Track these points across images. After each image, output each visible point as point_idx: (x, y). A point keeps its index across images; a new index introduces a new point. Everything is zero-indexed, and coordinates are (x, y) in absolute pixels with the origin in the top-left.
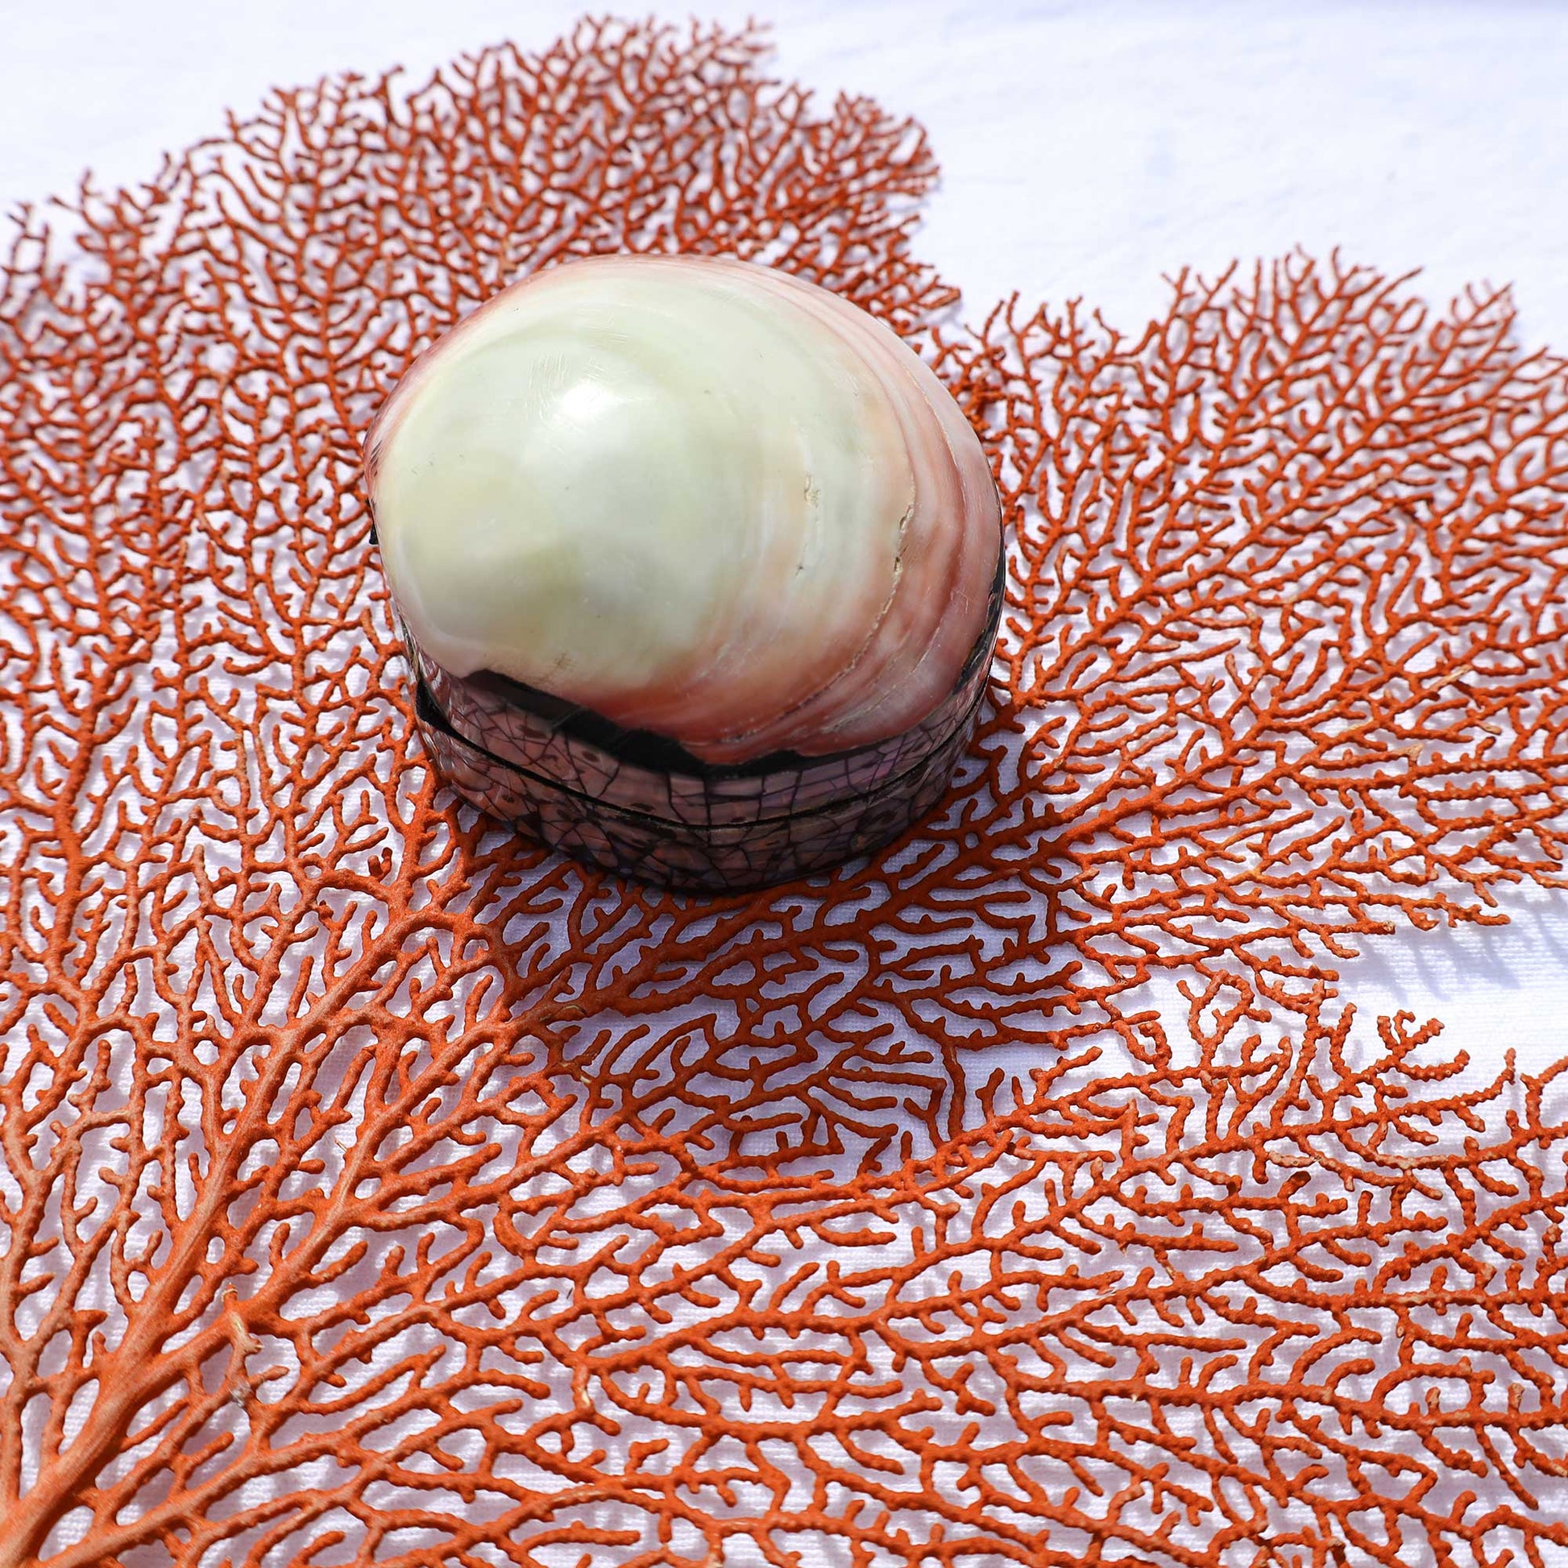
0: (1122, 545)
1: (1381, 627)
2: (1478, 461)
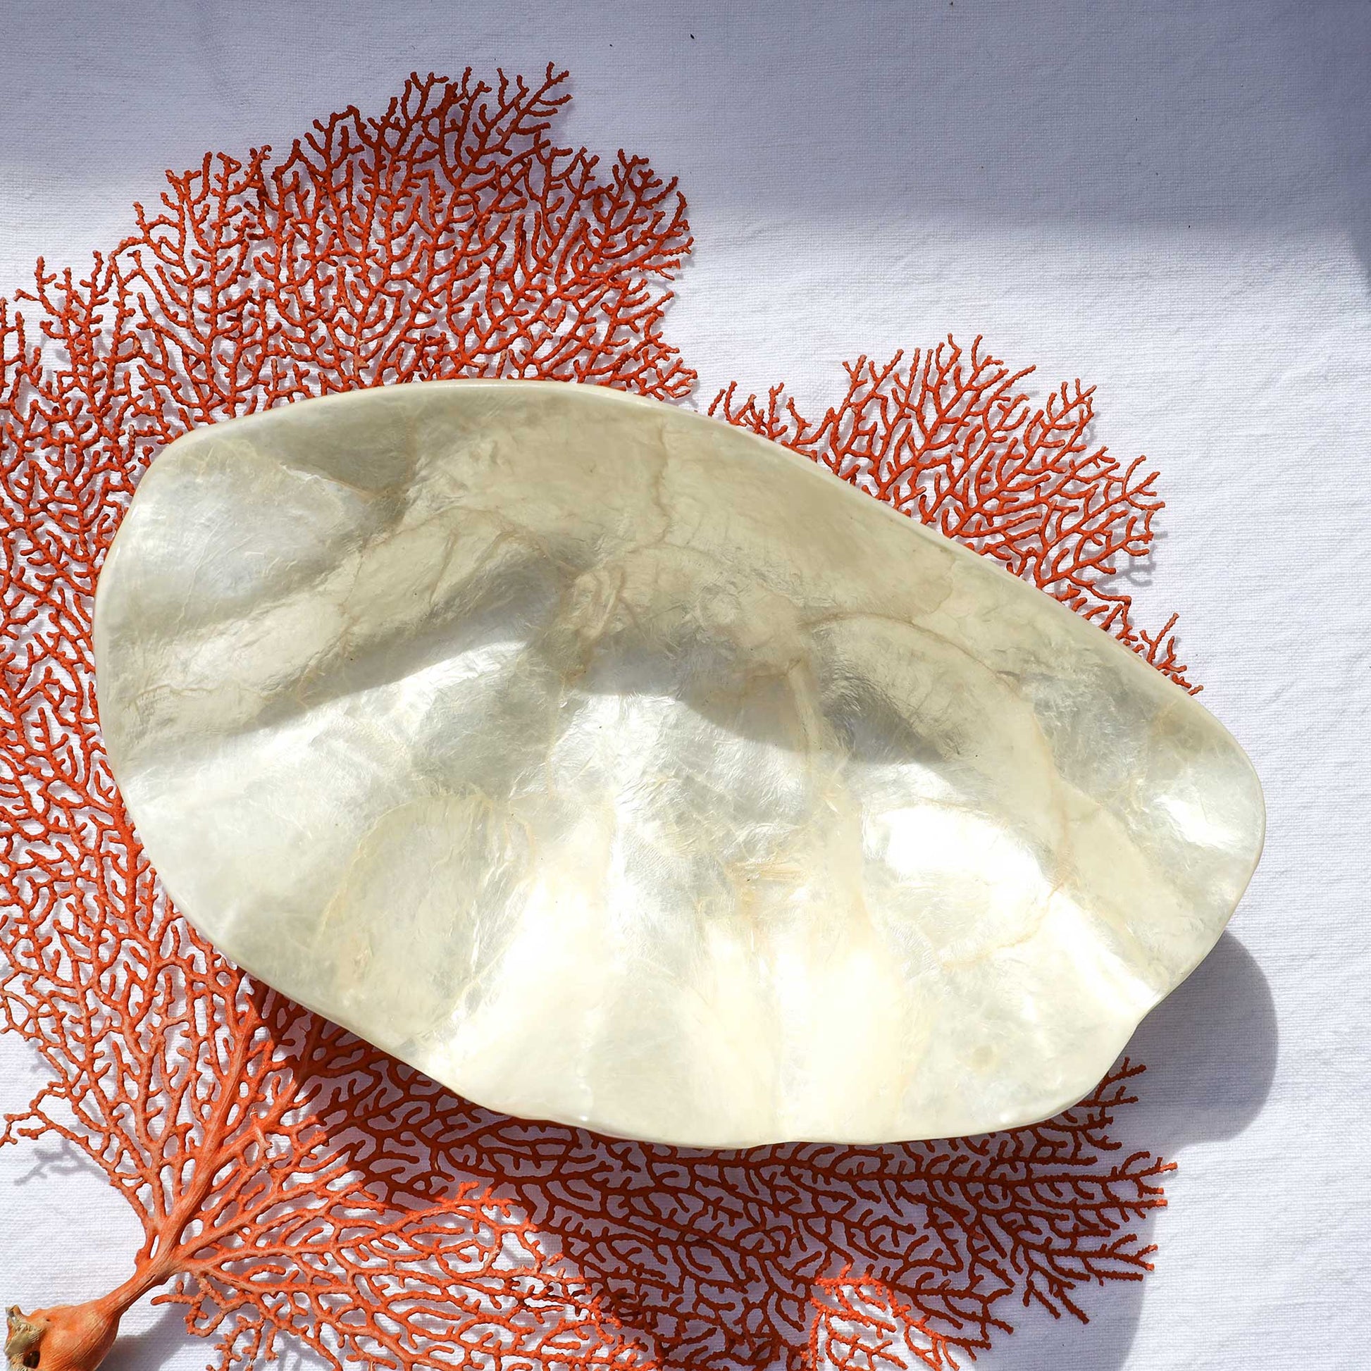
2: (1030, 553)
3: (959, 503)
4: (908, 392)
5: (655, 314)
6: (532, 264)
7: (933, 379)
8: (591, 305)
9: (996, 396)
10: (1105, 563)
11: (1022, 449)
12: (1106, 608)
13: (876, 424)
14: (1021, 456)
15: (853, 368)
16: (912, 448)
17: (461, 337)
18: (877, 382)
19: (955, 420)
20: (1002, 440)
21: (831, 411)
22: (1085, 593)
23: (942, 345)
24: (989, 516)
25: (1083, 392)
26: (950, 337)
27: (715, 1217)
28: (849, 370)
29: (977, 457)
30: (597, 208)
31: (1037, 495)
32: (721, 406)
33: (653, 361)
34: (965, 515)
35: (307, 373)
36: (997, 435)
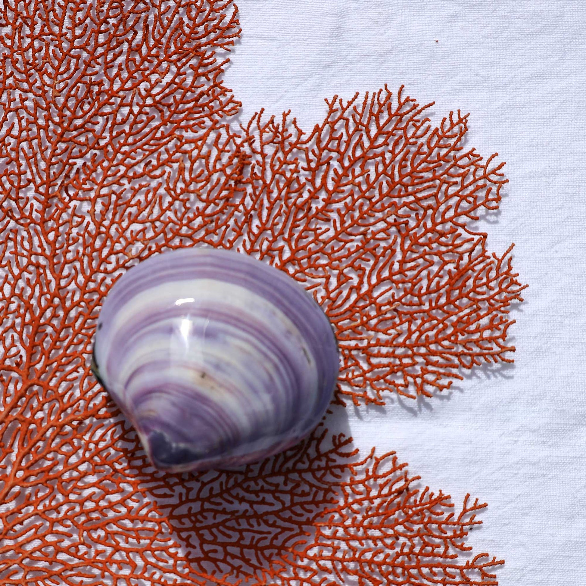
0: (286, 236)
1: (374, 280)
2: (429, 207)
3: (389, 179)
4: (361, 116)
5: (219, 71)
6: (152, 42)
7: (376, 109)
8: (184, 65)
9: (411, 119)
10: (472, 214)
11: (425, 149)
12: (473, 239)
13: (342, 134)
14: (425, 153)
15: (330, 102)
16: (362, 148)
17: (112, 81)
18: (344, 110)
19: (388, 133)
20: (414, 144)
21: (317, 126)
22: (460, 230)
23: (381, 90)
24: (406, 186)
25: (462, 117)
26: (386, 85)
27: (237, 576)
28: (328, 103)
29: (399, 153)
30: (189, 12)
31: (434, 175)
32: (255, 123)
33: (218, 96)
34: (392, 185)
35: (26, 99)
36: (411, 140)
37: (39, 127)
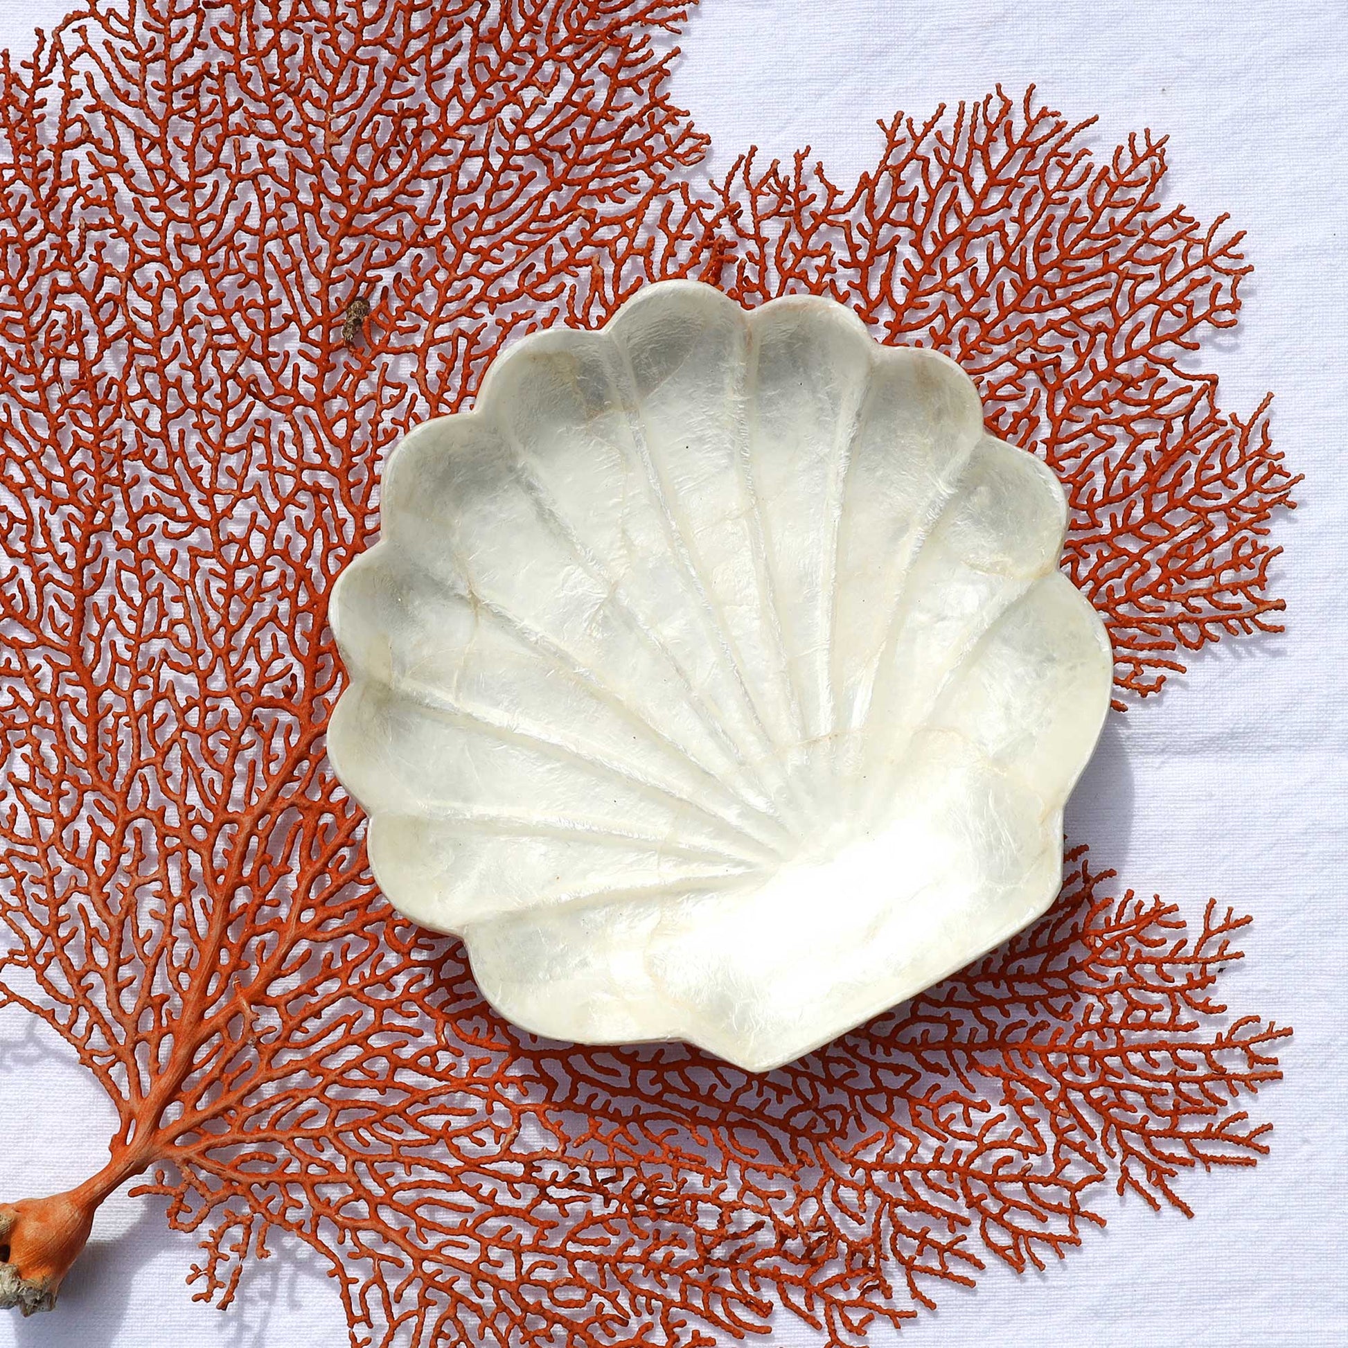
2: (1100, 328)
3: (1016, 275)
4: (953, 151)
5: (661, 73)
6: (520, 23)
7: (981, 135)
8: (588, 65)
9: (1054, 152)
10: (1186, 338)
11: (1085, 210)
12: (1190, 389)
13: (917, 188)
14: (1085, 219)
15: (889, 126)
16: (959, 215)
17: (443, 106)
18: (917, 141)
19: (1008, 182)
20: (1063, 201)
21: (866, 175)
22: (1164, 372)
23: (989, 97)
24: (1051, 288)
25: (1154, 142)
26: (998, 86)
28: (884, 129)
29: (1034, 221)
31: (1105, 262)
32: (739, 176)
33: (660, 126)
34: (1023, 289)
35: (273, 153)
36: (1056, 196)
37: (302, 209)
